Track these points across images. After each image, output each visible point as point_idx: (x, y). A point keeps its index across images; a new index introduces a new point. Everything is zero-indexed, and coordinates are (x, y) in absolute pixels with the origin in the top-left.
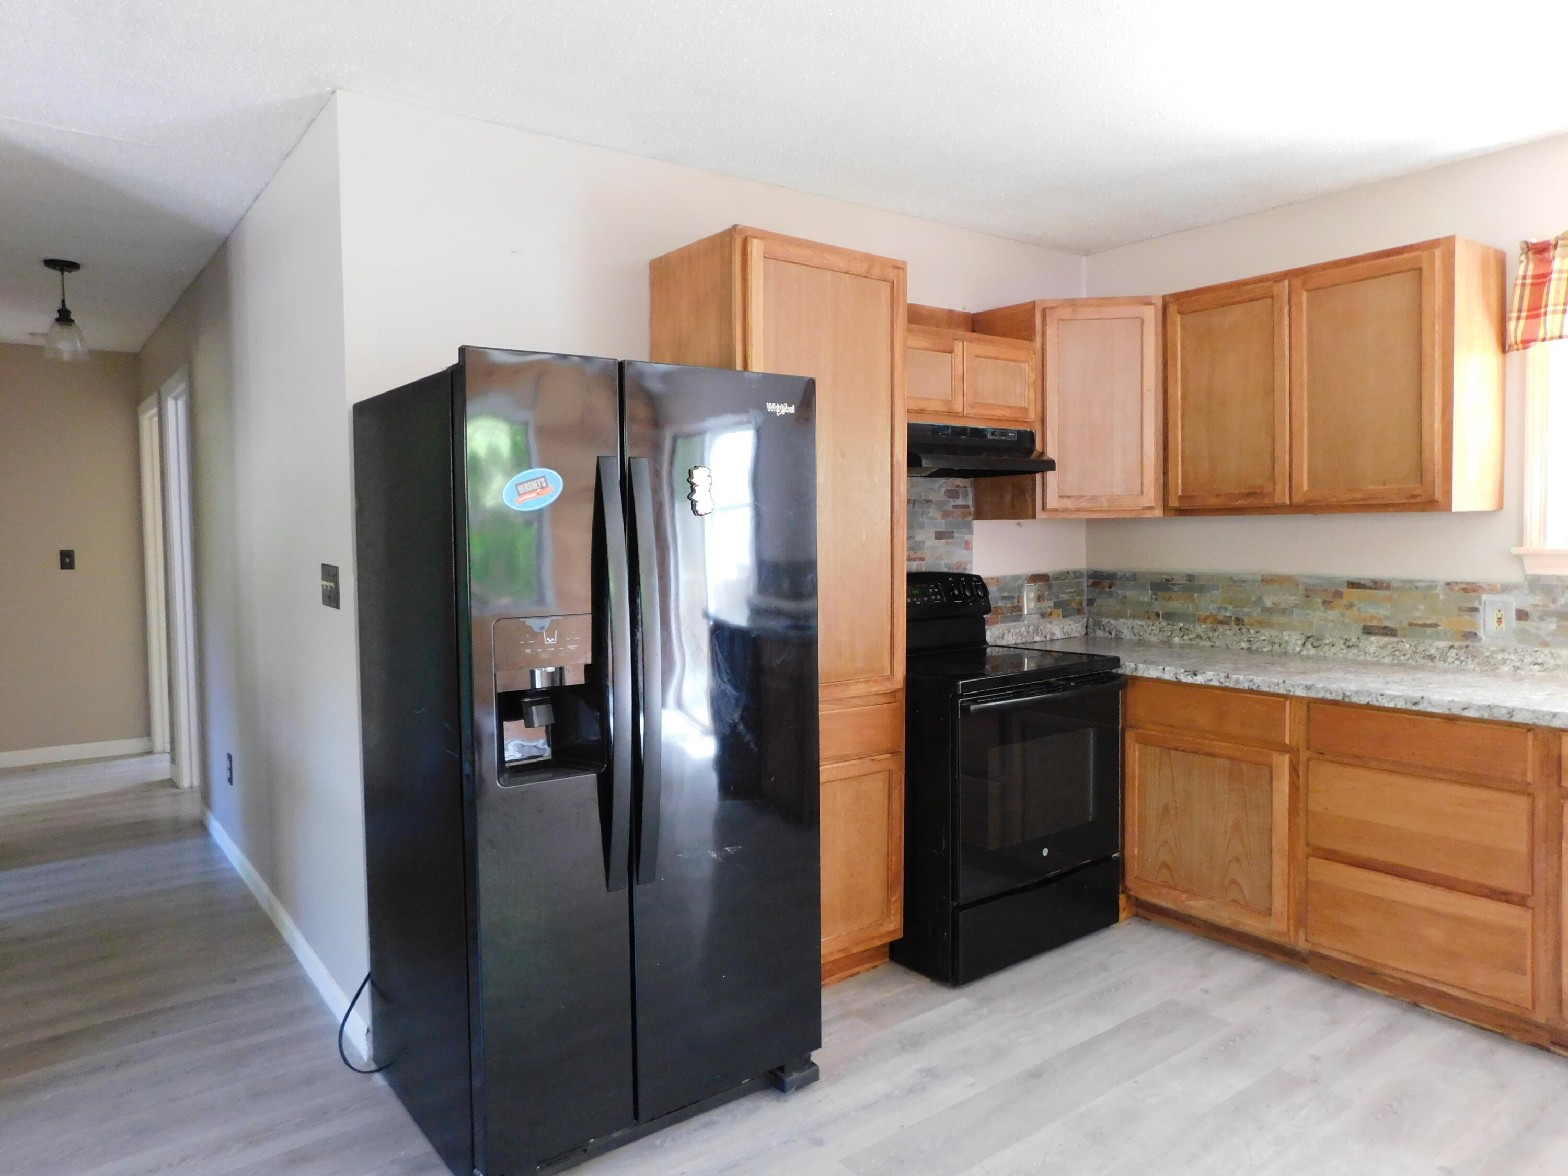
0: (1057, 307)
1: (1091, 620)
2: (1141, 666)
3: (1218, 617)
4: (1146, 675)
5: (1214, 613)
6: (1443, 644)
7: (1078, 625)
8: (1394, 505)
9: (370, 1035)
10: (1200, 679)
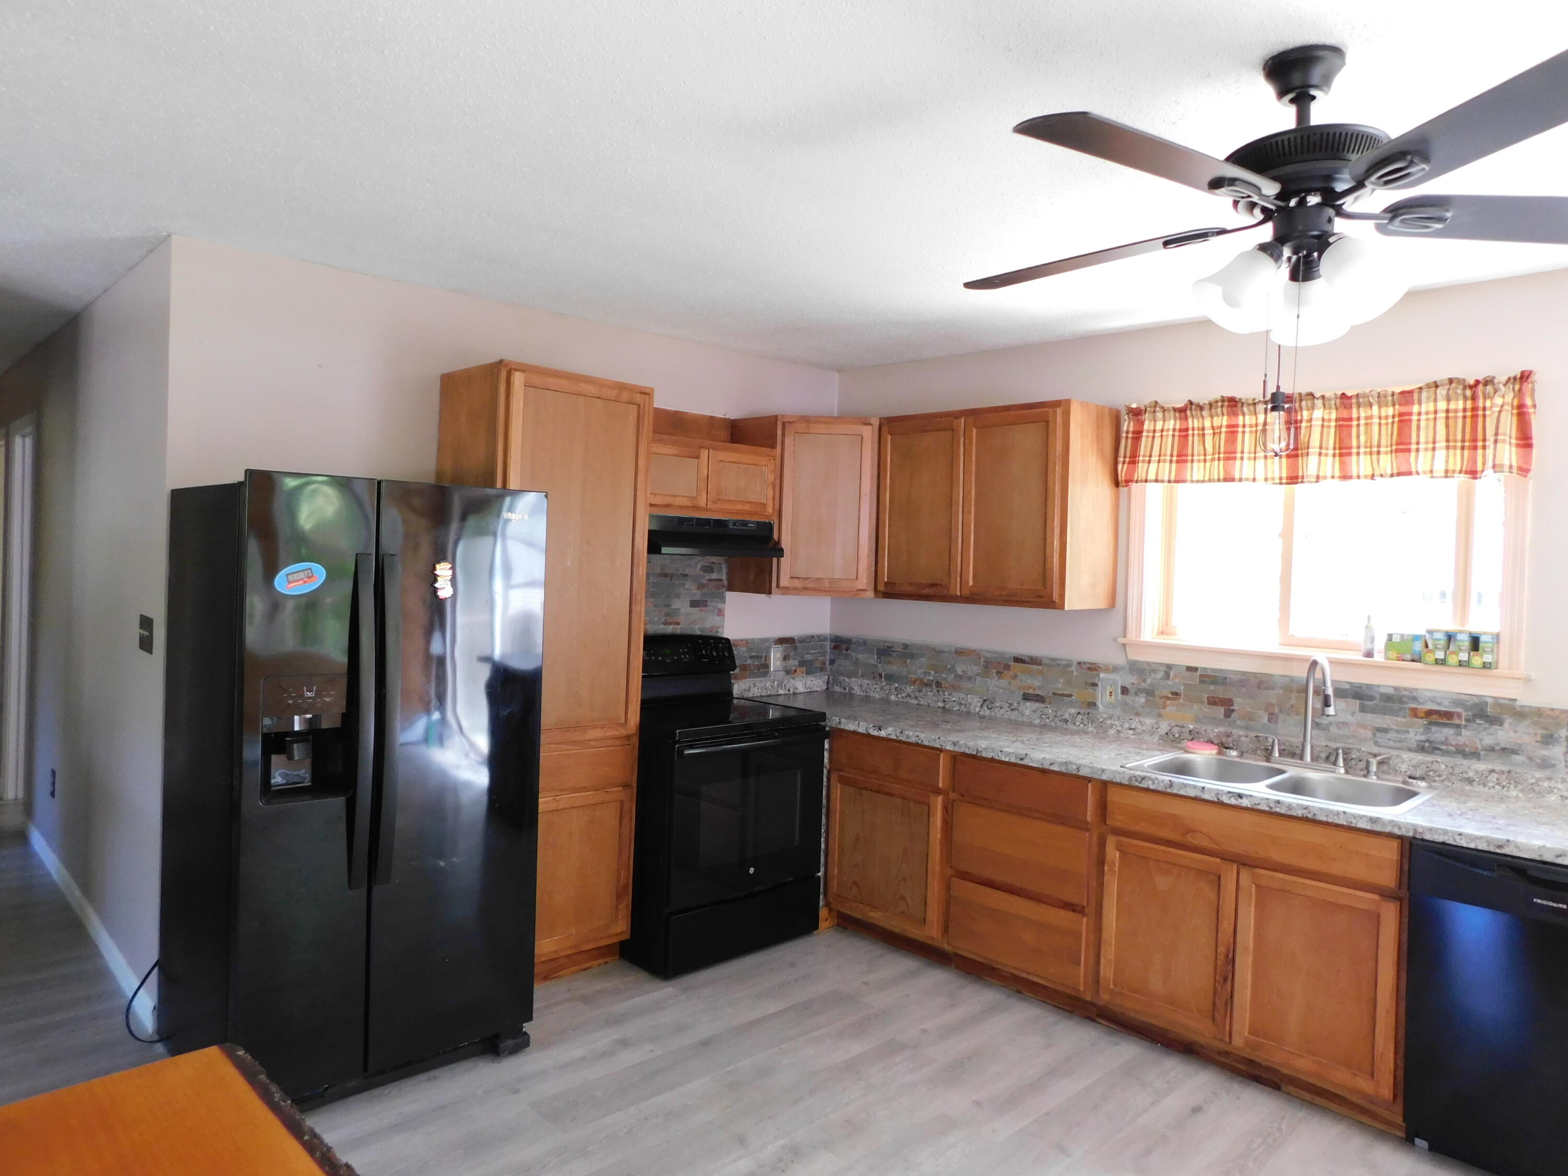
0: (794, 422)
1: (831, 678)
2: (843, 720)
3: (924, 680)
4: (846, 728)
5: (921, 677)
6: (1073, 711)
7: (819, 681)
8: (1028, 602)
9: (156, 1012)
10: (883, 733)
